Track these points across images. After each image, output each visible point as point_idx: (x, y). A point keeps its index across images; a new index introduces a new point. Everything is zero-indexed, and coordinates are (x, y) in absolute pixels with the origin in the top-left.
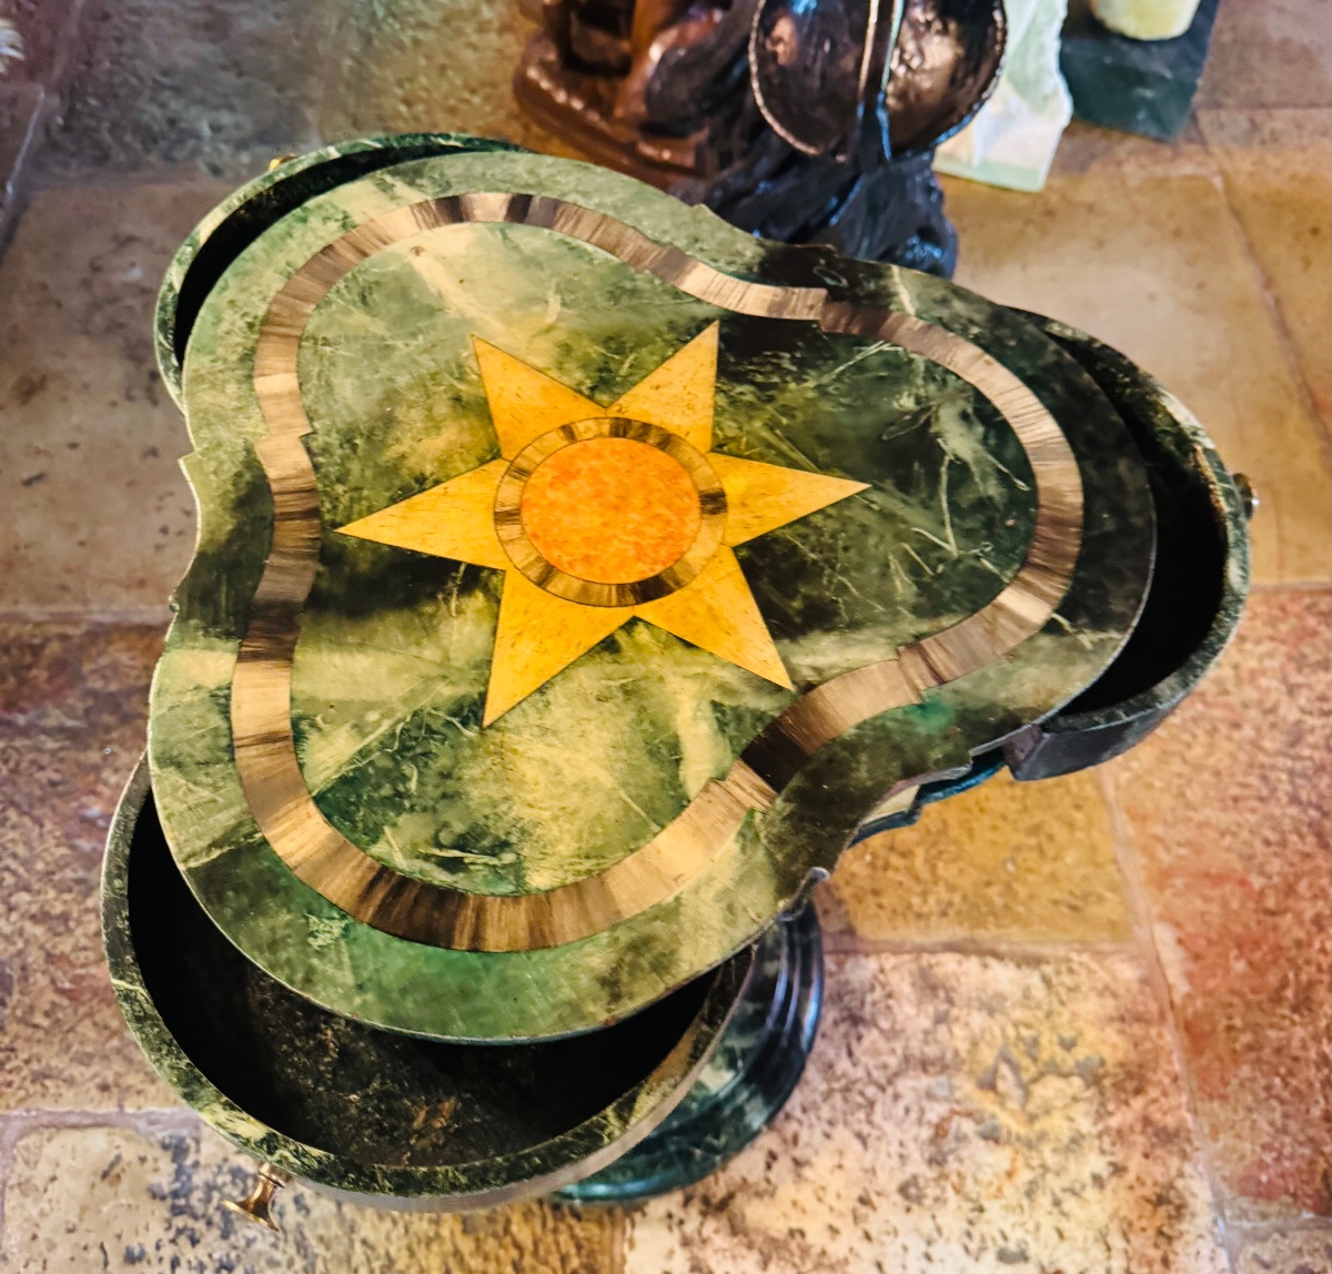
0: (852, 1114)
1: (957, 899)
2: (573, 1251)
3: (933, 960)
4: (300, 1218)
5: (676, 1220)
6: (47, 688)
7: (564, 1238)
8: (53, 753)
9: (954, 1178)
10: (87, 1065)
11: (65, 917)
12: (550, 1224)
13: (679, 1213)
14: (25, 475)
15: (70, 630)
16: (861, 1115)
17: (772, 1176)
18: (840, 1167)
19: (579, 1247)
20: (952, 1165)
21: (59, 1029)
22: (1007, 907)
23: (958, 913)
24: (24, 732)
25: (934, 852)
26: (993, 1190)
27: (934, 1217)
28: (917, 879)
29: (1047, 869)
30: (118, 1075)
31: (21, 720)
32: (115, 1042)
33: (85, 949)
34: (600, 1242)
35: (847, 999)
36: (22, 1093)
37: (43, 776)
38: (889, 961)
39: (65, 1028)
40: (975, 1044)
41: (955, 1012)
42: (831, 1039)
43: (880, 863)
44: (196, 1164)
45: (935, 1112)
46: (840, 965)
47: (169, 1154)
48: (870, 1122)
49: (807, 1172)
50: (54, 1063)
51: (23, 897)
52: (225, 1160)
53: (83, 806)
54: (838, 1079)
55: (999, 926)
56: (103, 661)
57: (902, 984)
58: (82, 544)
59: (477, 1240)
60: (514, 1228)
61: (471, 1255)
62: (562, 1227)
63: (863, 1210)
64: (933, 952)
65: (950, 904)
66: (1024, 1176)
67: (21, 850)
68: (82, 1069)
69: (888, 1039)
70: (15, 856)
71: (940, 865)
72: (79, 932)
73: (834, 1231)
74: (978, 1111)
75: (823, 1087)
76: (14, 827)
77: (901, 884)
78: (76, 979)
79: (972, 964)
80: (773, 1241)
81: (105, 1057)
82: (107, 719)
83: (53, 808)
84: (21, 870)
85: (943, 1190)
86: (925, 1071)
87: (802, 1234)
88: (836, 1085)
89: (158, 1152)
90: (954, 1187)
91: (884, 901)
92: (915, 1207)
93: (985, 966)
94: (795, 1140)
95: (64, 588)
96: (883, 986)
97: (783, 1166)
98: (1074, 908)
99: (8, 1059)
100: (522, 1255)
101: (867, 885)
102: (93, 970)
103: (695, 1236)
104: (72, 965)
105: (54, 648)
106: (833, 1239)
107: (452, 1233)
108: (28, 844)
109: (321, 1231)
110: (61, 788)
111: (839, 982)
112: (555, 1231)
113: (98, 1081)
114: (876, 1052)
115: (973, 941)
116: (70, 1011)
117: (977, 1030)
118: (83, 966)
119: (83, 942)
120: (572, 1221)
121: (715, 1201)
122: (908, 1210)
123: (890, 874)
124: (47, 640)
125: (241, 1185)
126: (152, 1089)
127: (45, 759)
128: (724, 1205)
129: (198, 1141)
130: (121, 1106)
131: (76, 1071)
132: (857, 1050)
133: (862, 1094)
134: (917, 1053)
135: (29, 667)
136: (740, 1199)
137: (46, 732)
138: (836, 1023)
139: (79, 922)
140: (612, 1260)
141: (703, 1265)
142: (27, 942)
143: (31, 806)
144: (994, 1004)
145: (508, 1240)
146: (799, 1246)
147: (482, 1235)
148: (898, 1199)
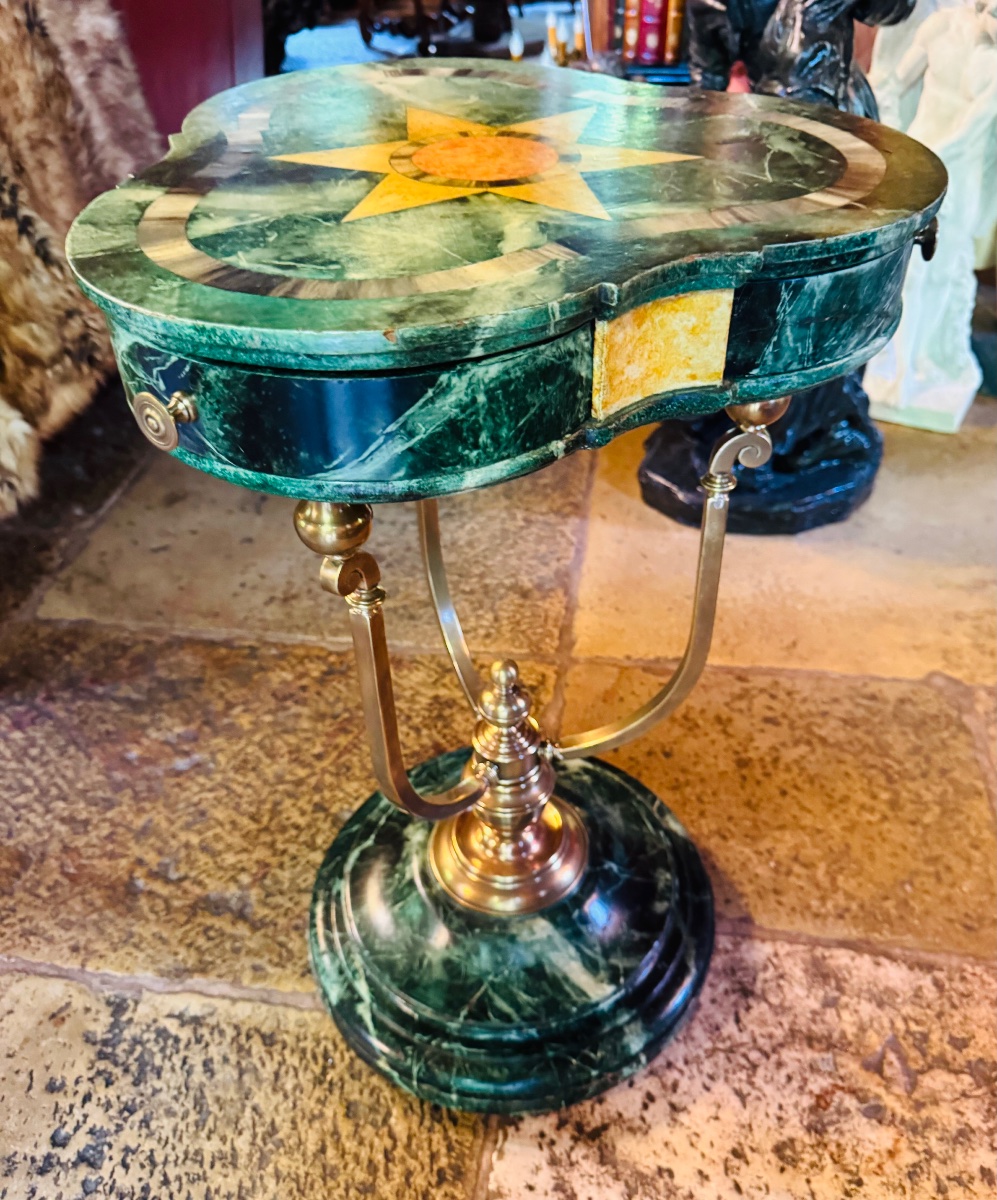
0: (734, 1072)
1: (854, 906)
2: (443, 1150)
3: (827, 954)
4: (204, 1079)
5: (547, 1140)
6: (125, 671)
7: (437, 1137)
8: (116, 714)
9: (833, 1148)
10: (67, 930)
11: (86, 823)
12: (427, 1123)
13: (551, 1134)
14: (154, 545)
15: (155, 639)
16: (743, 1075)
17: (647, 1115)
18: (717, 1118)
19: (450, 1148)
20: (832, 1136)
21: (56, 900)
22: (901, 918)
23: (855, 917)
24: (100, 698)
25: (835, 867)
26: (873, 1165)
27: (808, 1181)
28: (818, 886)
29: (943, 891)
30: (89, 941)
31: (100, 690)
32: (95, 916)
33: (94, 846)
34: (470, 1148)
35: (740, 974)
36: (9, 943)
37: (102, 728)
38: (784, 948)
39: (60, 900)
40: (862, 1029)
41: (844, 999)
42: (721, 1005)
43: (783, 869)
44: (130, 1021)
45: (818, 1084)
46: (737, 945)
47: (111, 1009)
48: (751, 1084)
49: (682, 1117)
50: (42, 924)
51: (61, 804)
52: (155, 1021)
53: (127, 750)
54: (723, 1041)
55: (893, 933)
56: (173, 659)
57: (796, 969)
58: (181, 588)
59: (357, 1125)
60: (392, 1121)
61: (348, 1137)
62: (437, 1127)
63: (735, 1162)
64: (827, 946)
65: (847, 910)
66: (907, 1158)
67: (70, 774)
68: (62, 932)
69: (777, 1014)
70: (64, 777)
71: (840, 879)
72: (93, 834)
73: (703, 1176)
74: (861, 1090)
75: (708, 1045)
76: (70, 758)
77: (801, 888)
78: (80, 867)
79: (866, 961)
80: (641, 1176)
81: (83, 926)
82: (163, 696)
83: (104, 749)
84: (65, 787)
85: (821, 1157)
86: (811, 1046)
87: (671, 1174)
88: (721, 1046)
89: (102, 1006)
90: (832, 1155)
91: (783, 899)
92: (789, 1168)
93: (878, 964)
94: (675, 1087)
95: (159, 613)
96: (776, 967)
97: (660, 1108)
98: (969, 928)
99: (8, 916)
100: (395, 1147)
101: (769, 885)
102: (95, 862)
103: (564, 1157)
104: (80, 856)
105: (140, 649)
106: (702, 1184)
107: (335, 1114)
108: (76, 770)
109: (220, 1093)
110: (114, 737)
111: (733, 959)
112: (430, 1130)
113: (72, 943)
114: (763, 1023)
115: (868, 942)
116: (67, 889)
117: (866, 1019)
118: (89, 858)
119: (95, 841)
120: (448, 1124)
121: (588, 1129)
122: (782, 1170)
123: (792, 879)
124: (136, 643)
125: (162, 1044)
126: (112, 956)
127: (108, 717)
128: (596, 1134)
129: (136, 1003)
130: (83, 966)
131: (57, 933)
132: (745, 1018)
133: (745, 1056)
134: (804, 1029)
135: (116, 658)
136: (612, 1131)
137: (116, 700)
138: (726, 992)
139: (96, 827)
140: (479, 1165)
141: (567, 1186)
142: (52, 836)
143: (88, 746)
144: (885, 998)
145: (385, 1129)
146: (666, 1184)
147: (362, 1122)
148: (773, 1158)
